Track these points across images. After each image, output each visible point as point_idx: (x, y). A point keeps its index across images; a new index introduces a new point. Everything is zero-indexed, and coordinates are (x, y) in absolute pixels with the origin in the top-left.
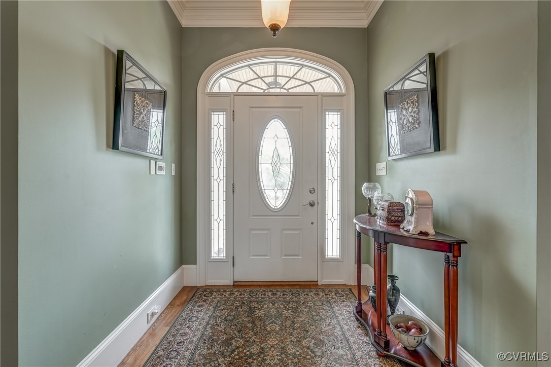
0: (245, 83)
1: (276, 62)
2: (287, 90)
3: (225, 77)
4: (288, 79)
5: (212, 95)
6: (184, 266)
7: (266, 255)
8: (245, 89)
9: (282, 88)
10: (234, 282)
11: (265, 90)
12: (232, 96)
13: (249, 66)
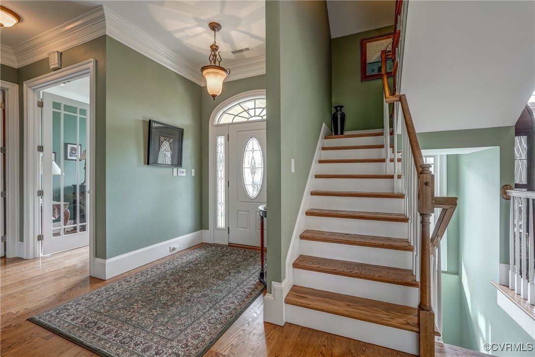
0: (237, 115)
1: (255, 99)
2: (262, 117)
3: (226, 113)
4: (262, 109)
5: (219, 126)
6: (203, 230)
7: (247, 228)
8: (237, 120)
9: (259, 116)
10: (229, 243)
11: (248, 119)
12: (227, 125)
13: (239, 104)
